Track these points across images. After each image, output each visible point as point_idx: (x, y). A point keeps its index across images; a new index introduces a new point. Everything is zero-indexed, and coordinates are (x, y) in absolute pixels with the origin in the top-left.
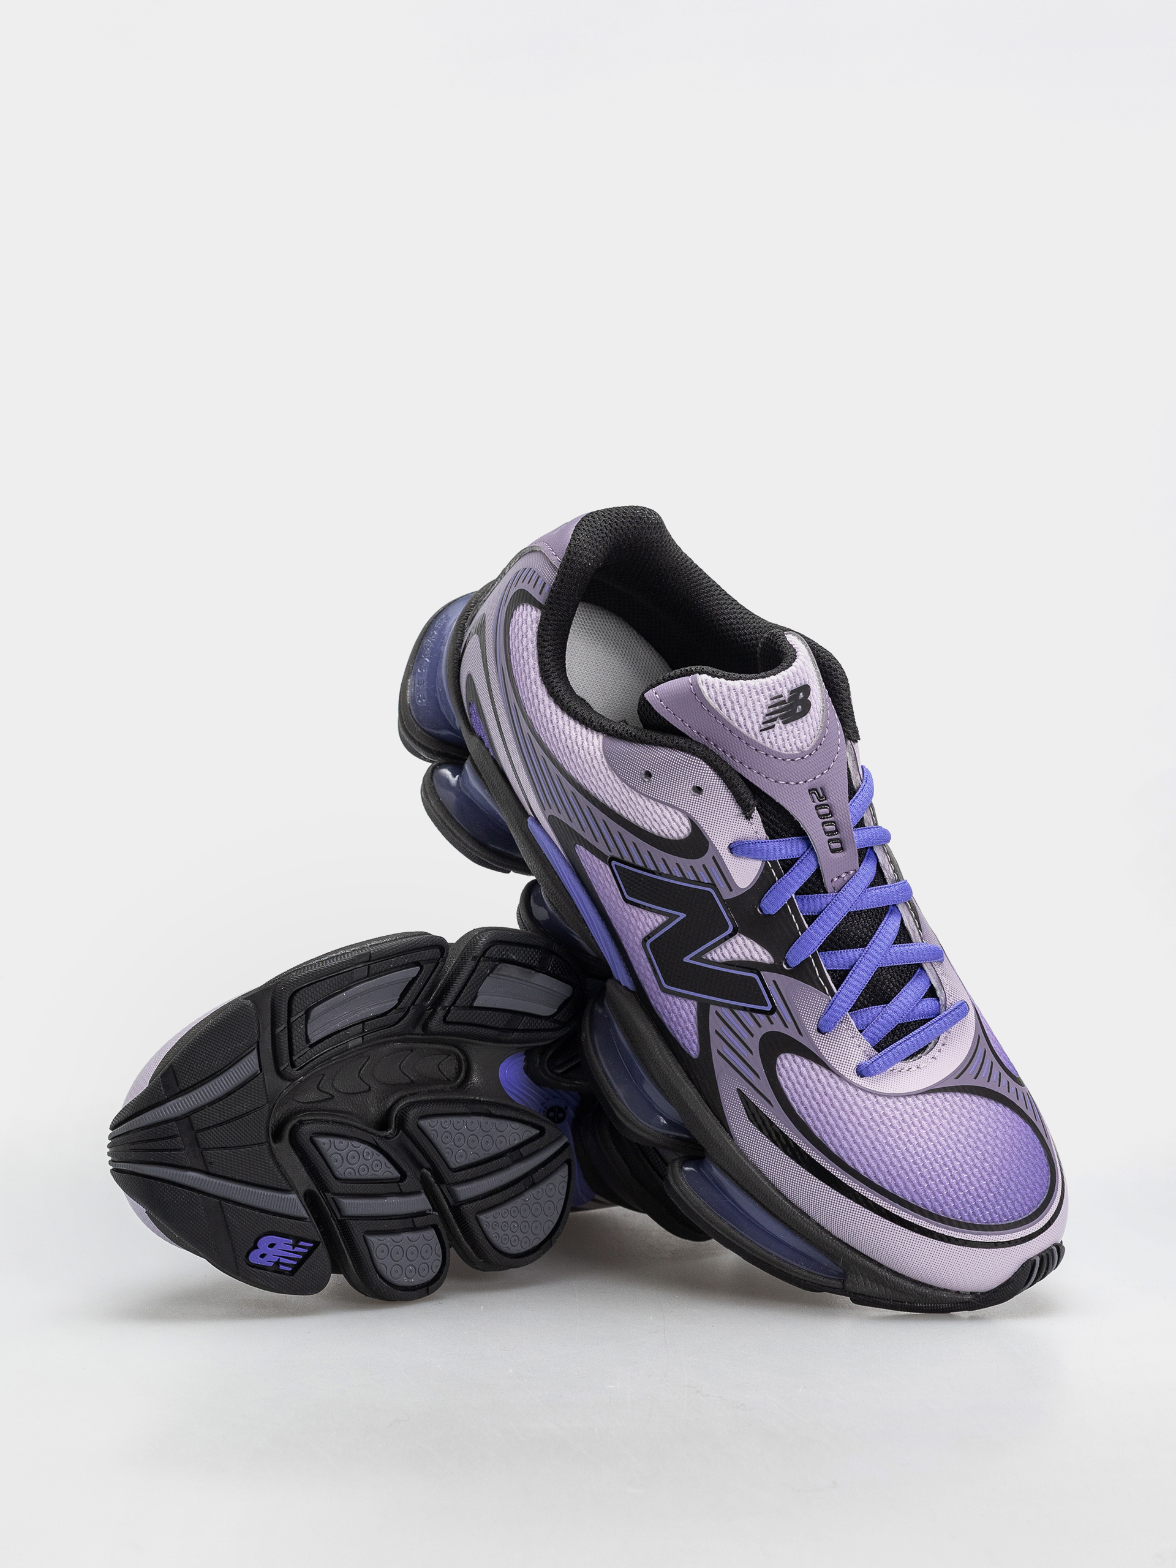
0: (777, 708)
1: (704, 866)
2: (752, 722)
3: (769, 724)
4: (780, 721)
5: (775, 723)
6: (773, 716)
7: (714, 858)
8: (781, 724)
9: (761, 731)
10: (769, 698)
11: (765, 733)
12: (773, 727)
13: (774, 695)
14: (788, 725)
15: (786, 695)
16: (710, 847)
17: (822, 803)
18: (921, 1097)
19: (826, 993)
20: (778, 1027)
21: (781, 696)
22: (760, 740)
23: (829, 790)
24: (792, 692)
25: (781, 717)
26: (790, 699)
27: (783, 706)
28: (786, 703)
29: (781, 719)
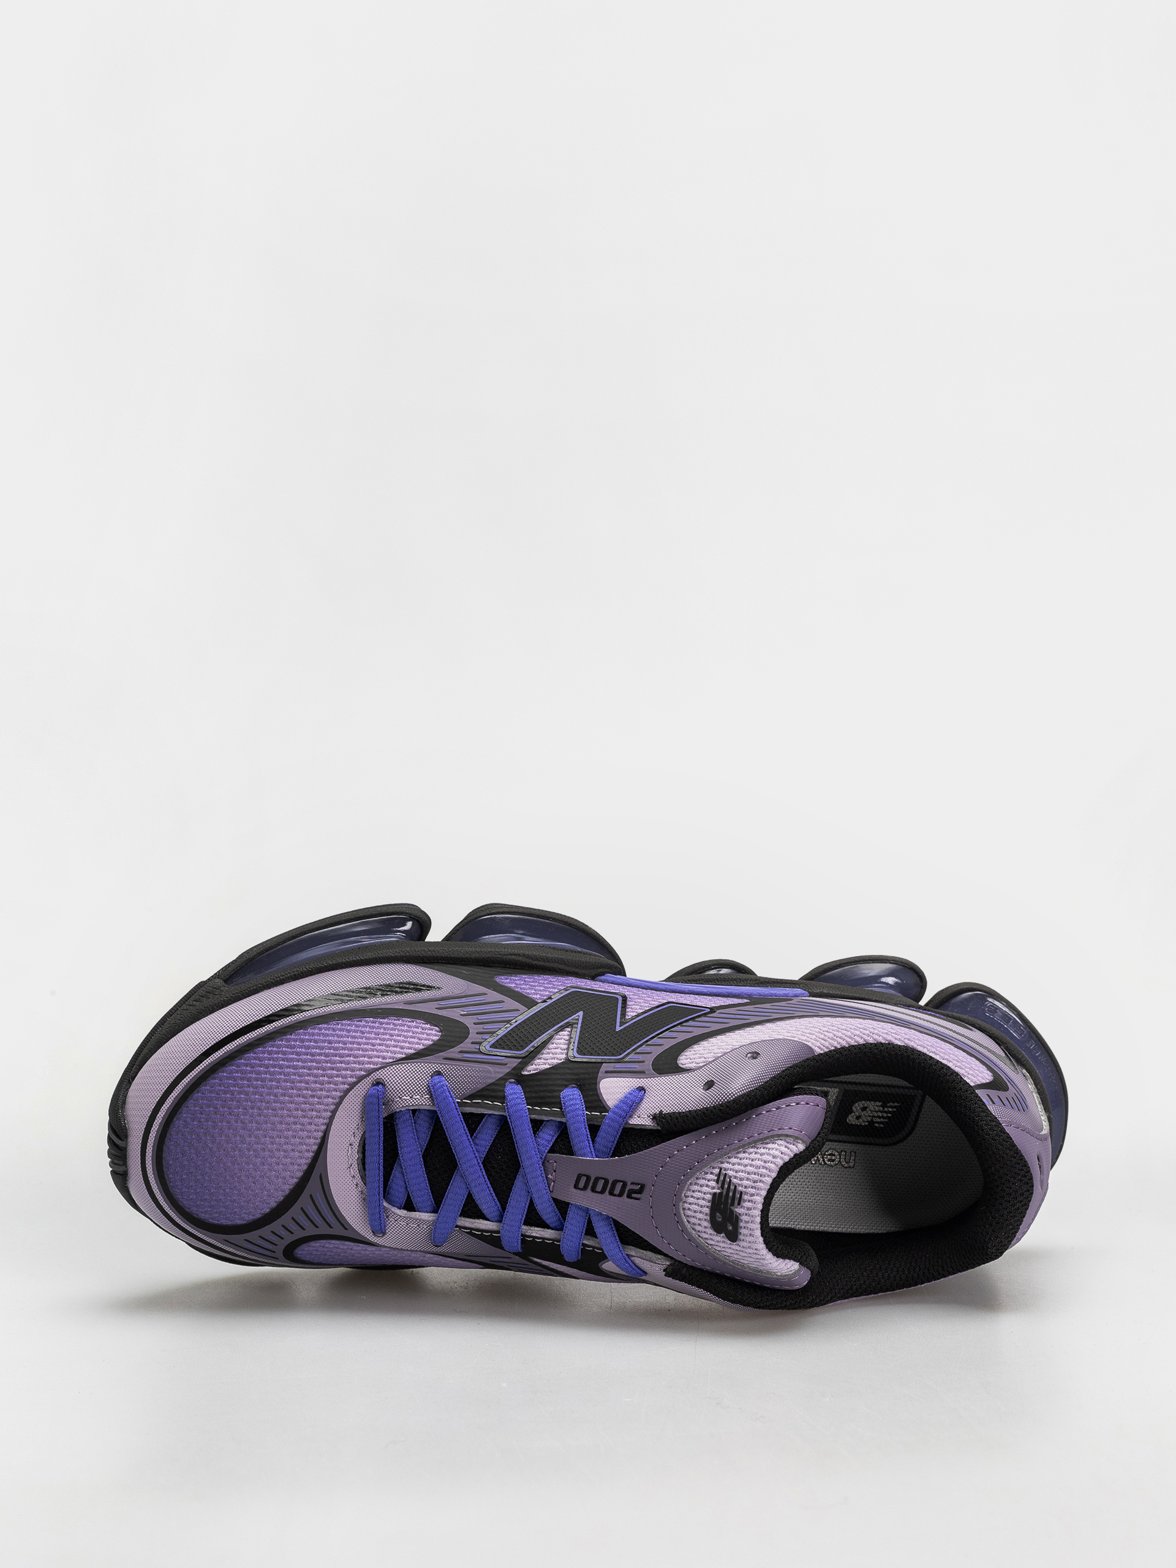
0: (731, 1194)
1: (643, 1062)
3: (722, 1178)
4: (718, 1191)
5: (720, 1185)
6: (726, 1186)
7: (645, 1072)
8: (715, 1191)
9: (721, 1169)
10: (744, 1190)
12: (717, 1181)
13: (745, 1197)
15: (739, 1210)
16: (656, 1074)
17: (627, 1190)
18: (323, 1128)
19: (464, 1099)
20: (466, 1045)
21: (739, 1204)
22: (714, 1163)
23: (636, 1207)
24: (738, 1218)
25: (721, 1194)
26: (732, 1212)
27: (730, 1201)
28: (730, 1206)
29: (719, 1193)
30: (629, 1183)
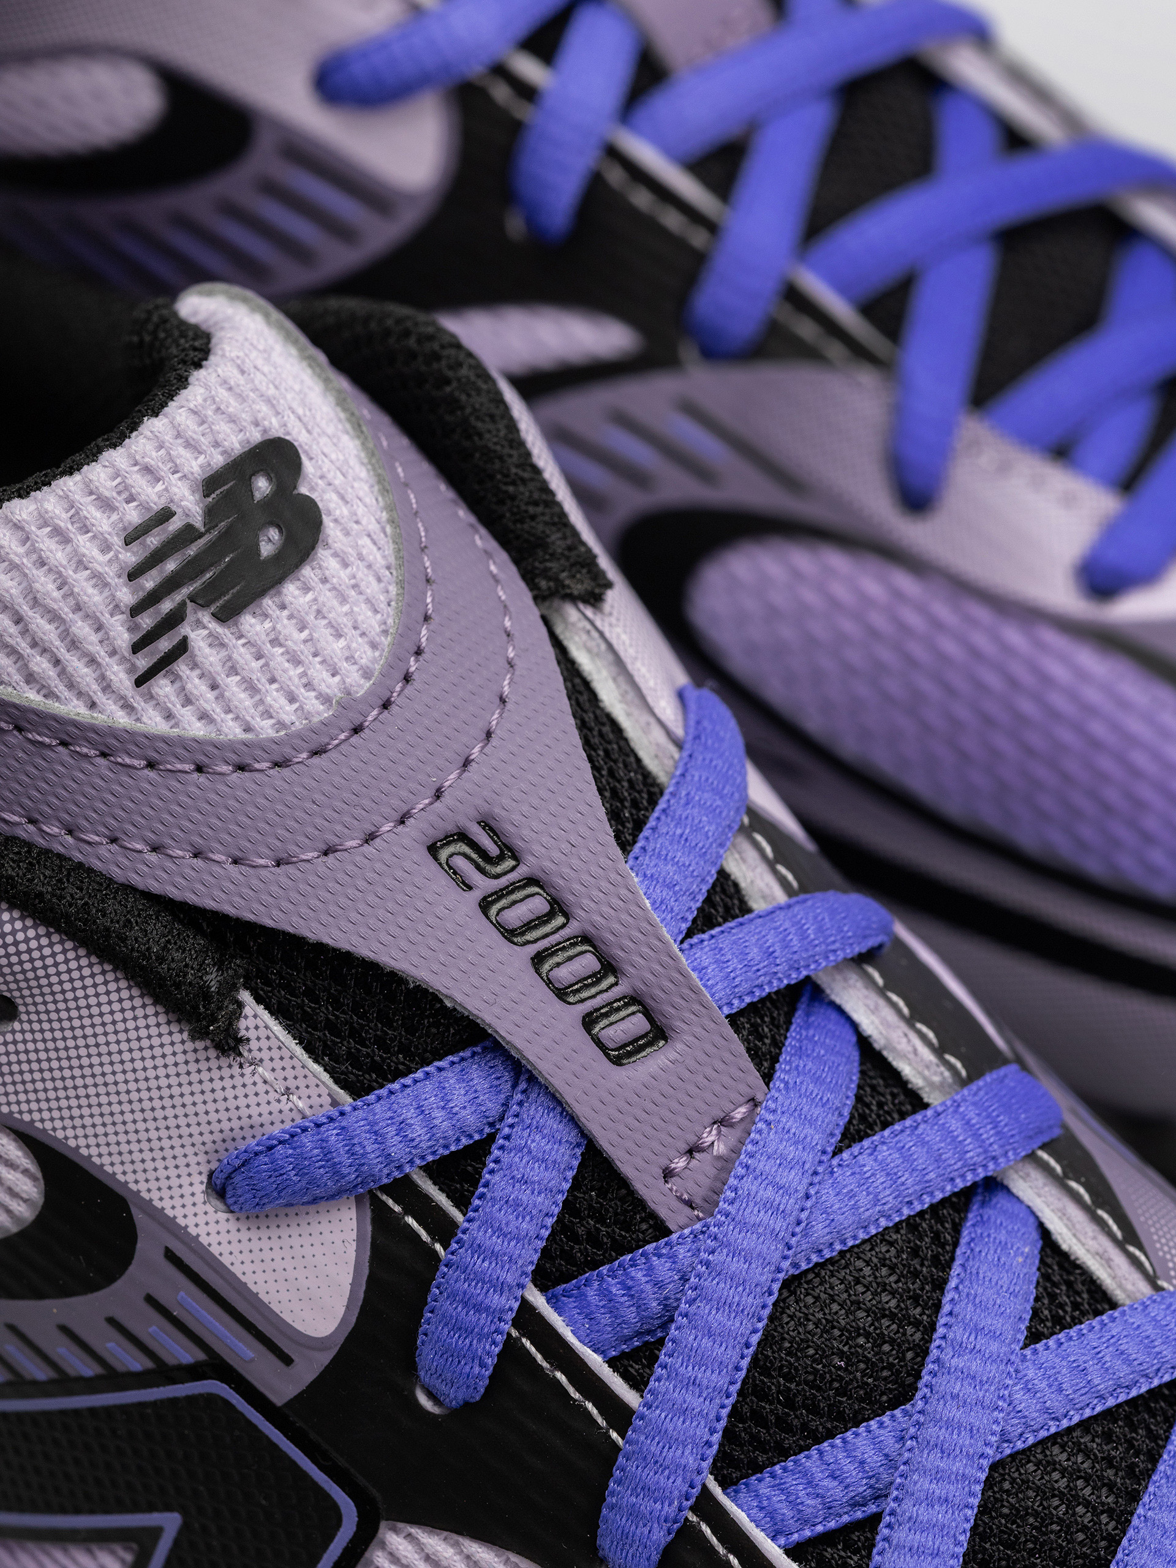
0: (171, 566)
1: (150, 1300)
2: (92, 661)
3: (164, 644)
4: (205, 617)
5: (185, 629)
6: (167, 606)
7: (171, 1256)
8: (214, 625)
9: (140, 682)
10: (117, 541)
11: (162, 686)
12: (182, 648)
13: (133, 516)
14: (249, 622)
16: (138, 1216)
17: (504, 881)
21: (165, 515)
22: (153, 722)
23: (516, 817)
24: (210, 484)
25: (200, 599)
26: (211, 514)
27: (192, 551)
28: (201, 535)
29: (204, 606)
30: (477, 895)
